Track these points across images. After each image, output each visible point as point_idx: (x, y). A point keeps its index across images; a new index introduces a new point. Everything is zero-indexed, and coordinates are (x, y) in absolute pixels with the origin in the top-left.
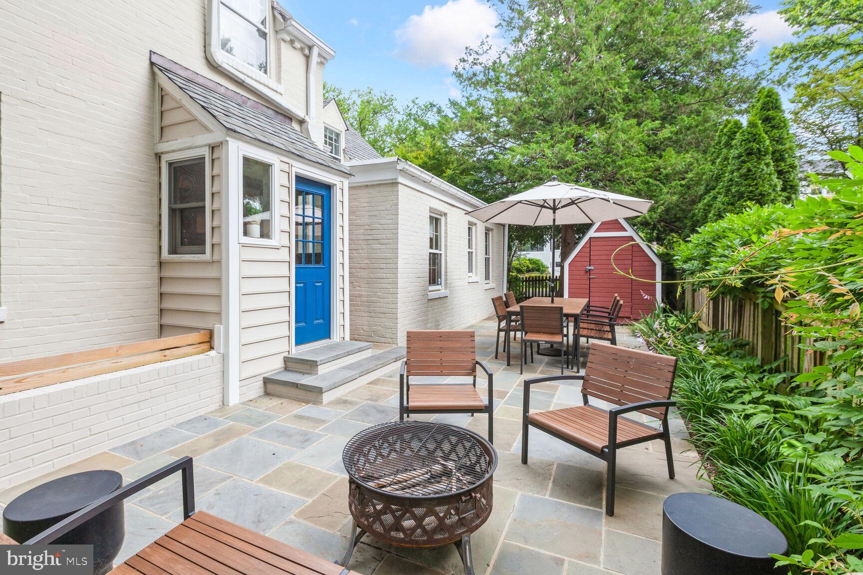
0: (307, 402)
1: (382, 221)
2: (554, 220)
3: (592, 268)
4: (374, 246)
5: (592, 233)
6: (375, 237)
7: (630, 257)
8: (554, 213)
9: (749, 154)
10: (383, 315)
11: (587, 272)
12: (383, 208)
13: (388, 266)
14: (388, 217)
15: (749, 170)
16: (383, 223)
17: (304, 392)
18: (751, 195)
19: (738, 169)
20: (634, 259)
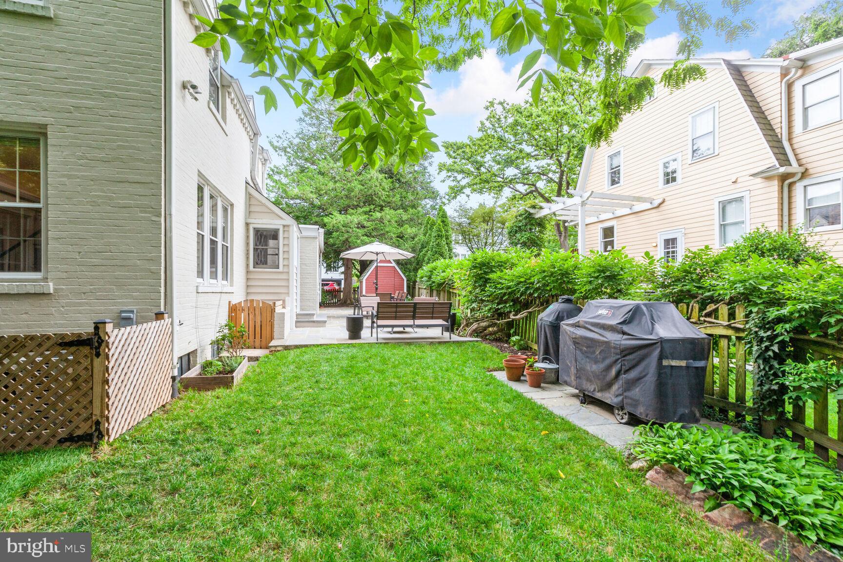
0: (318, 326)
1: (308, 255)
4: (303, 267)
5: (376, 265)
7: (393, 276)
8: (377, 256)
11: (374, 283)
12: (308, 249)
13: (311, 277)
14: (311, 253)
20: (396, 277)
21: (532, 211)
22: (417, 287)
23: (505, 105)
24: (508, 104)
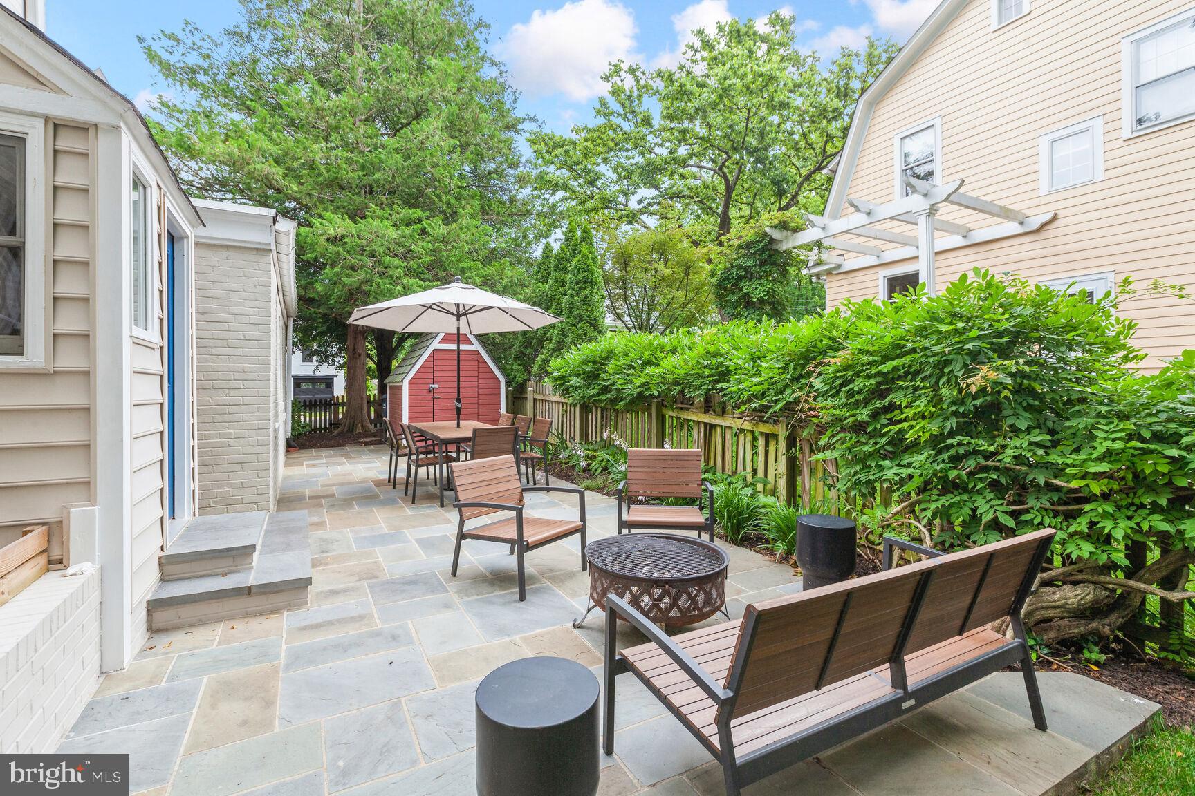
0: (277, 611)
1: (233, 309)
2: (458, 328)
3: (436, 386)
4: (215, 351)
5: (436, 345)
6: (216, 334)
7: (476, 374)
8: (458, 320)
9: (585, 282)
10: (238, 467)
11: (430, 391)
12: (236, 287)
13: (247, 384)
14: (247, 303)
15: (586, 297)
16: (236, 312)
17: (264, 597)
18: (589, 319)
19: (578, 294)
20: (480, 376)
21: (776, 235)
22: (530, 396)
23: (639, 74)
24: (644, 73)
